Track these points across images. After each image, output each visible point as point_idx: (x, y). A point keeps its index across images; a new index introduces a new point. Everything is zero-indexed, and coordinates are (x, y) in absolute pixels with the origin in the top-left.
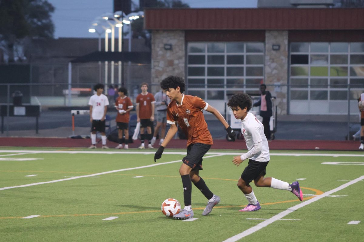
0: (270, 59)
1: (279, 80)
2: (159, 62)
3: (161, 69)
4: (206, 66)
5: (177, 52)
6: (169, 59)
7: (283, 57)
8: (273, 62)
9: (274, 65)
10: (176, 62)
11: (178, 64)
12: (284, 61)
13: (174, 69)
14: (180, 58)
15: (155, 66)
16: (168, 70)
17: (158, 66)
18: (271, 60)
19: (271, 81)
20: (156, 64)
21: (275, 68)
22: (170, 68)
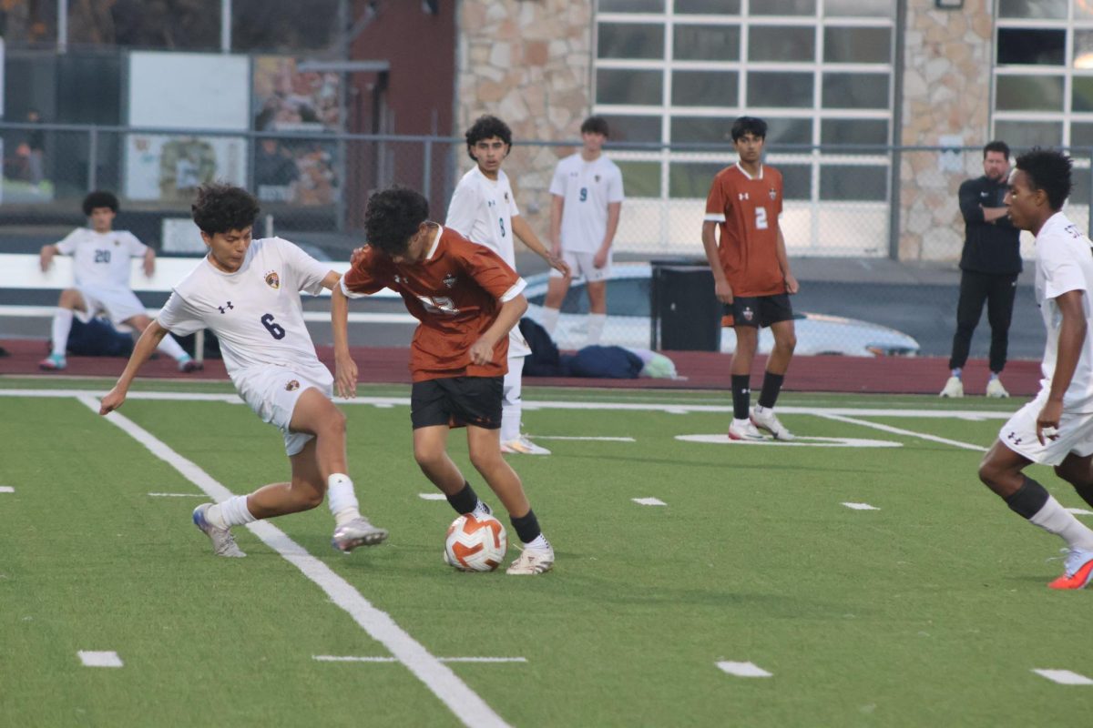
0: (925, 43)
1: (956, 126)
2: (490, 47)
3: (497, 77)
4: (668, 65)
5: (560, 10)
6: (530, 35)
7: (972, 38)
8: (937, 53)
9: (938, 68)
10: (557, 48)
11: (564, 57)
12: (978, 53)
13: (548, 76)
14: (571, 33)
15: (472, 62)
16: (524, 80)
17: (488, 63)
18: (929, 50)
19: (926, 131)
20: (479, 54)
21: (944, 81)
22: (535, 73)
